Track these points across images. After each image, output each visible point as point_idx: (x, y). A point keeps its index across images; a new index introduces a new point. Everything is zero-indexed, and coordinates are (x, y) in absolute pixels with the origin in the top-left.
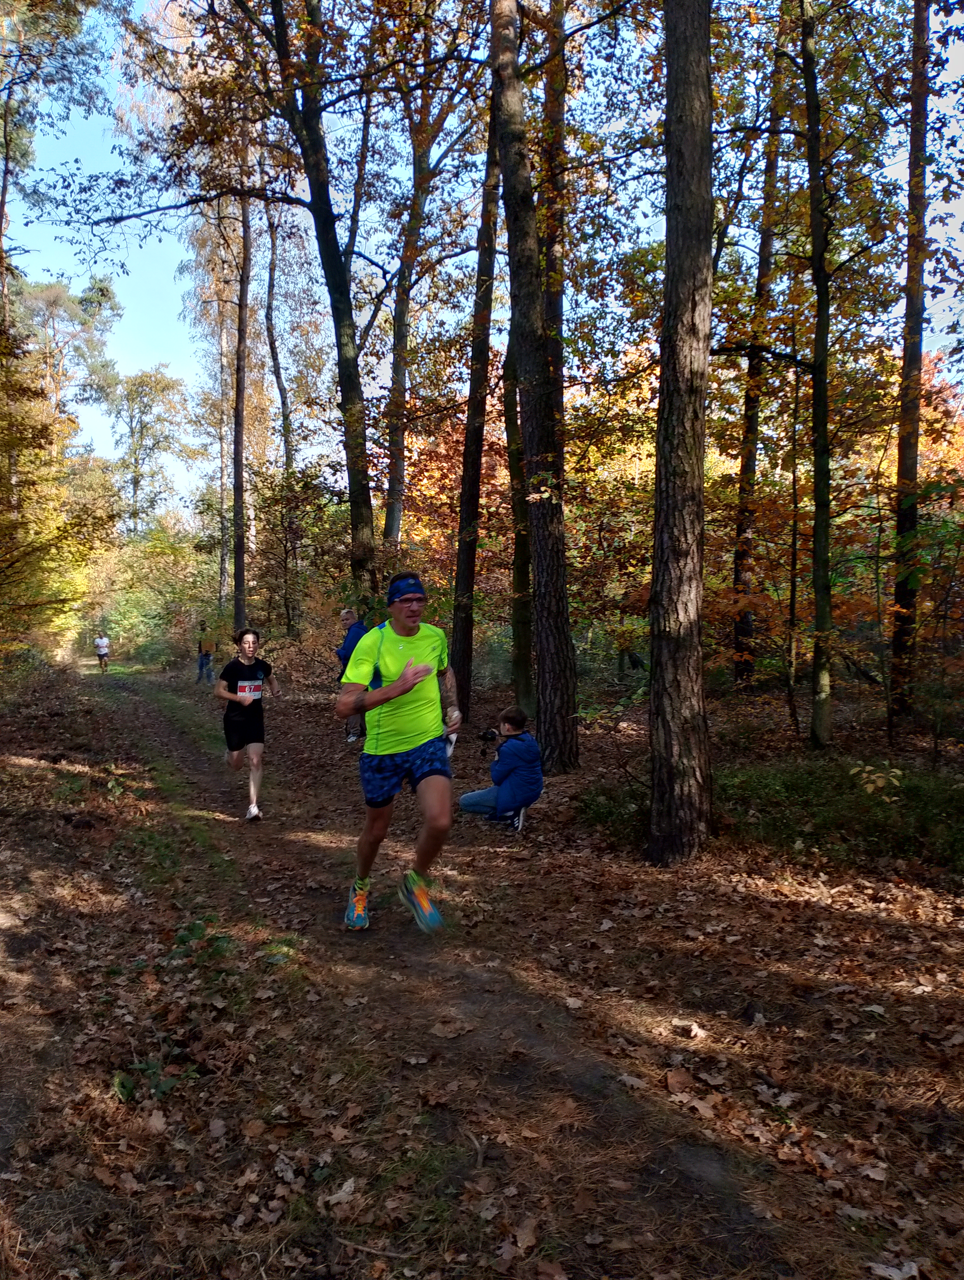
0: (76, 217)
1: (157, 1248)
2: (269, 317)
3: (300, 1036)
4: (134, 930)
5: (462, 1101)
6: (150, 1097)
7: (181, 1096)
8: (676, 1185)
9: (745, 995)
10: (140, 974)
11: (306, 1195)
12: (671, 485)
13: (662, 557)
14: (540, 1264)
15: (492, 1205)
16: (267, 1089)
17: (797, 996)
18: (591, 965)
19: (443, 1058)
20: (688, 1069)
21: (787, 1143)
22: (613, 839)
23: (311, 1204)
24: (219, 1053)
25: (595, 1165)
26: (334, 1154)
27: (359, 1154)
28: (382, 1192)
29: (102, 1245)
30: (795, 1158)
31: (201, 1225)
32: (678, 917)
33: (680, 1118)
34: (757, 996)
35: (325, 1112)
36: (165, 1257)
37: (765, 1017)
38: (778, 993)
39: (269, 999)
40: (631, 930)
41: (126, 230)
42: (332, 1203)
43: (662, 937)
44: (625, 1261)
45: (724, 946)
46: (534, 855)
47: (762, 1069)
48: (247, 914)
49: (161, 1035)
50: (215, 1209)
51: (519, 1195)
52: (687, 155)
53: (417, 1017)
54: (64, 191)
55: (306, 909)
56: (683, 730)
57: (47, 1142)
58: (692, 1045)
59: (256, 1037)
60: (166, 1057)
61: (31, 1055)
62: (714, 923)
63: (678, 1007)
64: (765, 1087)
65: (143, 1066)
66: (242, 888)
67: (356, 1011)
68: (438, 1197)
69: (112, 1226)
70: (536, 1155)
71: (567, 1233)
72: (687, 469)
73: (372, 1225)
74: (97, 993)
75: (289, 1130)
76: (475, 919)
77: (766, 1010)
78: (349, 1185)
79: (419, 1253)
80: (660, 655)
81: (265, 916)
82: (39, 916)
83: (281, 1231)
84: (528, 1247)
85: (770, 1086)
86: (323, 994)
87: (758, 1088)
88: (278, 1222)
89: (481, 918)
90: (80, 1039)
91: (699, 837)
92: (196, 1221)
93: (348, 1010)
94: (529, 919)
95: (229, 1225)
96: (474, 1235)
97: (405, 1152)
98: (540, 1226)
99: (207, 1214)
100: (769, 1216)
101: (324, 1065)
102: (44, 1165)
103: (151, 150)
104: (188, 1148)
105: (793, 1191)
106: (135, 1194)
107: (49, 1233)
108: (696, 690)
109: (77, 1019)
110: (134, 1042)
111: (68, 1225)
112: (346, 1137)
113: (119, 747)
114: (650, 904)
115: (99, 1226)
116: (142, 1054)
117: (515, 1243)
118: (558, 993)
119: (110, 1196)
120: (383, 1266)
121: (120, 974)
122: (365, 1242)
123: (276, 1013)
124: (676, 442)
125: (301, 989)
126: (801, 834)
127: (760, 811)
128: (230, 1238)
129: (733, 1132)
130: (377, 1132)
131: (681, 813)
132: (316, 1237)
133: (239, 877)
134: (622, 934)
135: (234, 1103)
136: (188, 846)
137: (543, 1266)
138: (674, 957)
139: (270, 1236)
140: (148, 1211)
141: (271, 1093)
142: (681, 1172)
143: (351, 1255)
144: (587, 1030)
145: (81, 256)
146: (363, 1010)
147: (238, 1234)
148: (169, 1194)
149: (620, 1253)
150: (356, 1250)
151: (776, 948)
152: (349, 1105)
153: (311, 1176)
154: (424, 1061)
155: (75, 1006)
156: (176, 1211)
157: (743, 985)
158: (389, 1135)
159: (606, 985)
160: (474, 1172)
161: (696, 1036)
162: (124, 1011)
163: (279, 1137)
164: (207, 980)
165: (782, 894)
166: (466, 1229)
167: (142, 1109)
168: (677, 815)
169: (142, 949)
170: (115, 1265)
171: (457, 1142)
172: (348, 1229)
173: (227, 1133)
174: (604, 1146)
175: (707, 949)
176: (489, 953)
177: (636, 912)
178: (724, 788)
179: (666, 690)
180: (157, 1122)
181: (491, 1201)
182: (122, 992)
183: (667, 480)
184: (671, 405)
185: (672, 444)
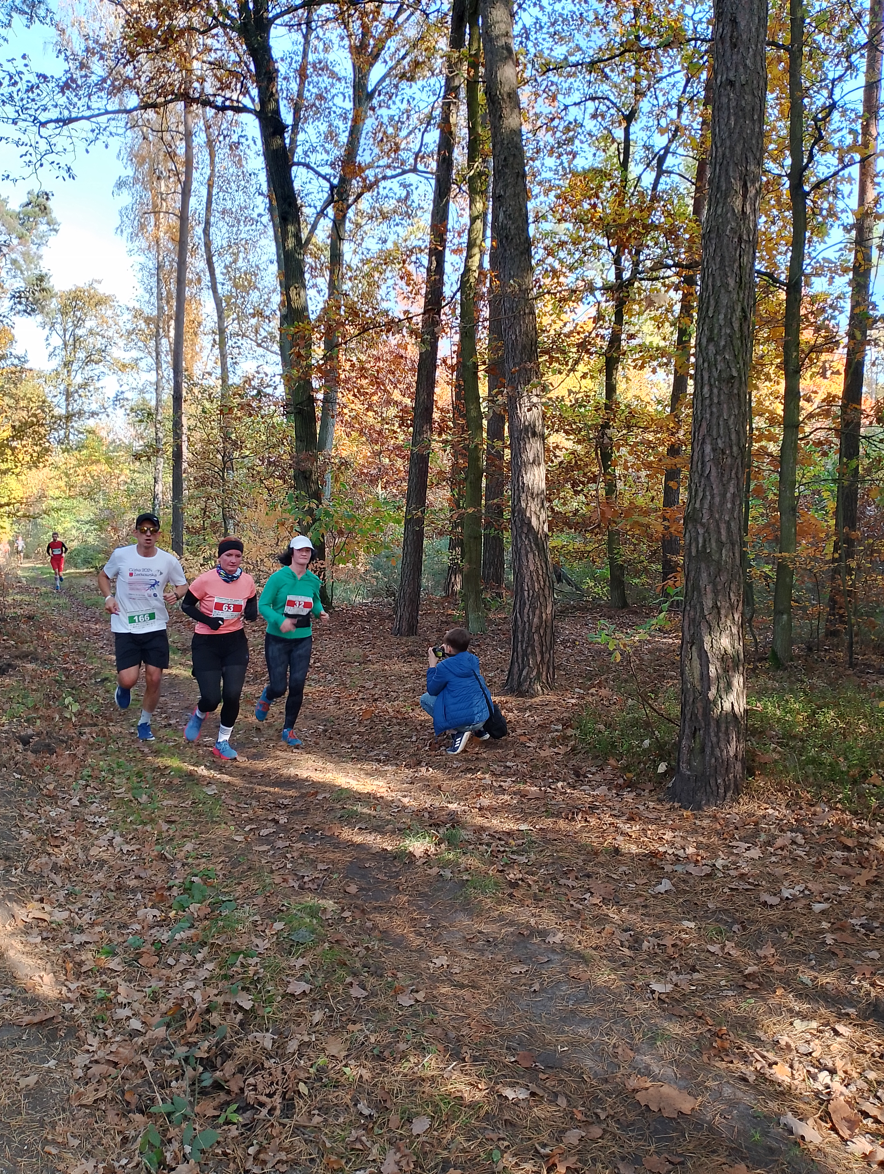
2: (207, 232)
3: (356, 1052)
6: (186, 1159)
10: (139, 953)
13: (703, 471)
18: (668, 941)
22: (629, 775)
24: (259, 1081)
32: (742, 876)
39: (304, 994)
40: (693, 892)
43: (734, 903)
46: (545, 792)
49: (181, 1051)
56: (723, 661)
59: (300, 1054)
60: (194, 1087)
61: (21, 1096)
62: (786, 884)
65: (168, 1106)
66: (235, 832)
72: (735, 374)
74: (90, 984)
76: (512, 875)
86: (369, 987)
93: (406, 1013)
101: (399, 1101)
108: (736, 619)
114: (703, 858)
116: (164, 1085)
121: (114, 954)
123: (318, 1016)
125: (342, 980)
133: (228, 818)
154: (523, 1094)
159: (694, 970)
162: (127, 1012)
164: (222, 965)
169: (133, 916)
177: (691, 869)
183: (711, 385)
184: (717, 303)
185: (717, 345)
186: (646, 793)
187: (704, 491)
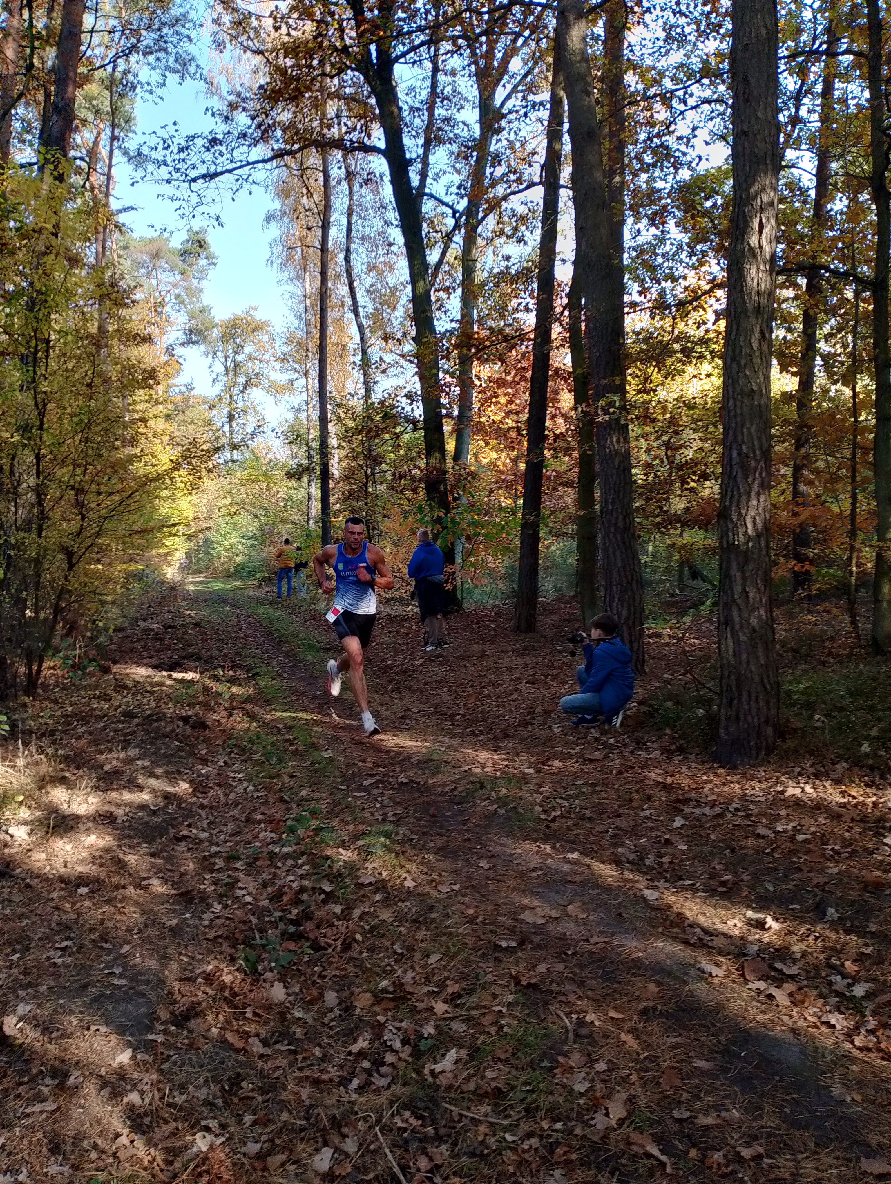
0: (175, 175)
1: (284, 1105)
2: (347, 259)
3: (400, 918)
4: (248, 820)
5: (551, 982)
6: (271, 970)
7: (298, 970)
8: (757, 1067)
9: (817, 890)
10: (257, 859)
11: (413, 1062)
12: (738, 404)
13: (731, 473)
14: (632, 1135)
15: (584, 1078)
16: (374, 965)
17: (868, 892)
18: (666, 860)
19: (531, 942)
20: (763, 959)
21: (863, 1031)
22: (681, 742)
23: (419, 1071)
24: (329, 932)
25: (677, 1045)
26: (437, 1027)
27: (458, 1027)
28: (481, 1063)
29: (236, 1100)
30: (871, 1045)
31: (321, 1086)
32: (748, 816)
33: (758, 1004)
34: (829, 892)
35: (426, 988)
36: (291, 1114)
37: (837, 911)
38: (850, 889)
39: (371, 884)
40: (702, 827)
41: (220, 185)
42: (437, 1071)
43: (733, 834)
44: (711, 1135)
45: (794, 844)
46: (606, 757)
47: (834, 961)
48: (347, 807)
49: (278, 914)
50: (333, 1072)
51: (608, 1070)
52: (753, 82)
53: (506, 904)
54: (165, 152)
55: (398, 803)
56: (751, 638)
57: (185, 1008)
58: (766, 937)
59: (361, 918)
60: (283, 934)
61: (166, 931)
62: (783, 821)
63: (752, 901)
64: (839, 978)
65: (263, 942)
66: (341, 783)
67: (450, 897)
68: (534, 1070)
69: (244, 1084)
70: (623, 1034)
71: (655, 1107)
72: (755, 388)
73: (474, 1092)
74: (220, 876)
75: (394, 1004)
76: (553, 814)
77: (837, 905)
78: (452, 1055)
79: (518, 1120)
80: (728, 568)
81: (363, 809)
82: (166, 806)
83: (393, 1095)
84: (620, 1119)
85: (844, 976)
87: (833, 978)
88: (389, 1087)
89: (559, 813)
90: (208, 916)
91: (766, 740)
92: (316, 1082)
93: (442, 896)
94: (604, 816)
95: (346, 1087)
96: (569, 1105)
97: (501, 1027)
98: (631, 1100)
99: (326, 1077)
100: (848, 1099)
101: (424, 945)
102: (183, 1028)
103: (240, 109)
104: (306, 1016)
105: (871, 1078)
106: (261, 1056)
107: (191, 1088)
108: (764, 601)
109: (204, 898)
110: (254, 920)
111: (206, 1081)
112: (447, 1012)
113: (225, 655)
114: (720, 803)
115: (233, 1084)
116: (262, 931)
117: (607, 1114)
118: (636, 885)
119: (241, 1058)
120: (487, 1130)
121: (239, 859)
122: (468, 1109)
123: (378, 897)
124: (743, 362)
125: (399, 876)
126: (867, 737)
127: (824, 715)
128: (346, 1099)
129: (809, 1018)
130: (474, 1008)
131: (749, 718)
132: (425, 1102)
133: (337, 773)
134: (695, 831)
135: (344, 977)
136: (291, 745)
137: (635, 1136)
138: (746, 854)
139: (383, 1099)
140: (274, 1072)
141: (377, 969)
142: (761, 1055)
143: (456, 1119)
144: (665, 920)
145: (181, 212)
146: (456, 896)
147: (354, 1096)
148: (292, 1057)
149: (707, 1128)
150: (461, 1115)
151: (846, 847)
152: (448, 982)
153: (416, 1045)
154: (513, 944)
155: (202, 887)
156: (298, 1074)
157: (815, 881)
158: (486, 1011)
159: (681, 879)
160: (566, 1048)
161: (770, 928)
162: (244, 892)
163: (386, 1010)
164: (315, 866)
165: (850, 795)
166: (561, 1100)
167: (265, 981)
168: (745, 719)
169: (256, 837)
170: (248, 1119)
171: (549, 1020)
172: (452, 1095)
173: (339, 1004)
174: (685, 1027)
175: (777, 847)
176: (569, 846)
177: (707, 811)
178: (788, 694)
179: (734, 601)
180: (278, 992)
181: (583, 1075)
182: (241, 875)
183: (735, 399)
184: (738, 327)
185: (739, 364)
186: (693, 757)
187: (732, 491)
